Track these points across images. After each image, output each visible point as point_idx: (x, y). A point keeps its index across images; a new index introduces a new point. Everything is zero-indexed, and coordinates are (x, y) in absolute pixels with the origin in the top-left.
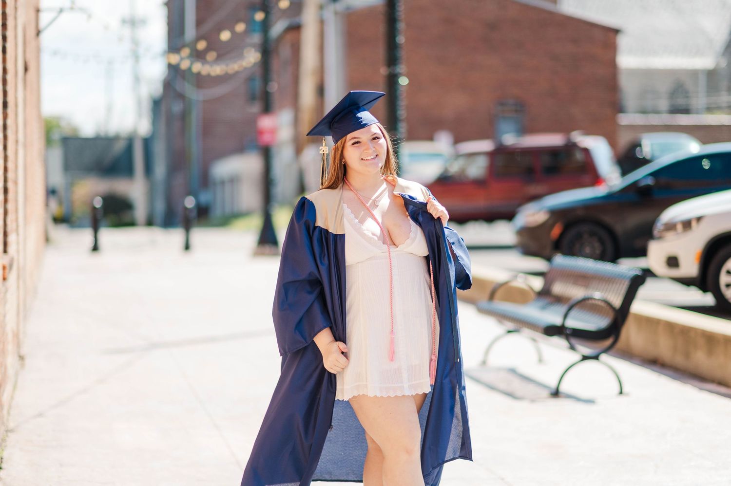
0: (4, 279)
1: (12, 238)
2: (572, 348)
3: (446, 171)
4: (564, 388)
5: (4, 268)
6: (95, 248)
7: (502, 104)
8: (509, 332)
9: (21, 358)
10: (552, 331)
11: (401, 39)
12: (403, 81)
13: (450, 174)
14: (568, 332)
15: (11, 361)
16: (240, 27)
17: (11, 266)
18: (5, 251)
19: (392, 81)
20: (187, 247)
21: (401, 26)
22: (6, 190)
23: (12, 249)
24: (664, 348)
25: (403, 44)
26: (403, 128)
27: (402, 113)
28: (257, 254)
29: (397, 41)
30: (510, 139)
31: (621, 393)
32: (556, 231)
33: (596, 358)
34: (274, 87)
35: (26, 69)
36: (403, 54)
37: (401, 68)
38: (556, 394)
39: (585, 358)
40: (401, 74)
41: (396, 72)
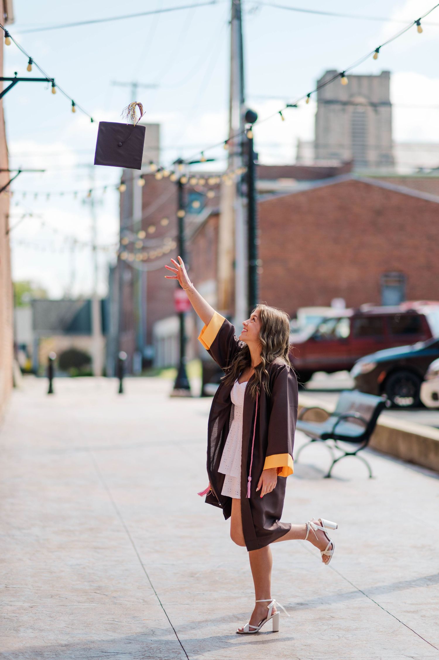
2: (337, 447)
3: (317, 331)
4: (334, 472)
6: (50, 391)
7: (386, 276)
8: (314, 440)
10: (325, 437)
11: (259, 242)
12: (260, 271)
13: (319, 334)
14: (336, 438)
16: (152, 230)
19: (252, 270)
20: (121, 391)
21: (259, 232)
24: (415, 452)
28: (172, 396)
29: (256, 243)
30: (366, 308)
31: (371, 477)
32: (381, 377)
33: (354, 454)
36: (259, 252)
37: (259, 262)
38: (328, 476)
39: (347, 454)
40: (257, 266)
41: (253, 264)
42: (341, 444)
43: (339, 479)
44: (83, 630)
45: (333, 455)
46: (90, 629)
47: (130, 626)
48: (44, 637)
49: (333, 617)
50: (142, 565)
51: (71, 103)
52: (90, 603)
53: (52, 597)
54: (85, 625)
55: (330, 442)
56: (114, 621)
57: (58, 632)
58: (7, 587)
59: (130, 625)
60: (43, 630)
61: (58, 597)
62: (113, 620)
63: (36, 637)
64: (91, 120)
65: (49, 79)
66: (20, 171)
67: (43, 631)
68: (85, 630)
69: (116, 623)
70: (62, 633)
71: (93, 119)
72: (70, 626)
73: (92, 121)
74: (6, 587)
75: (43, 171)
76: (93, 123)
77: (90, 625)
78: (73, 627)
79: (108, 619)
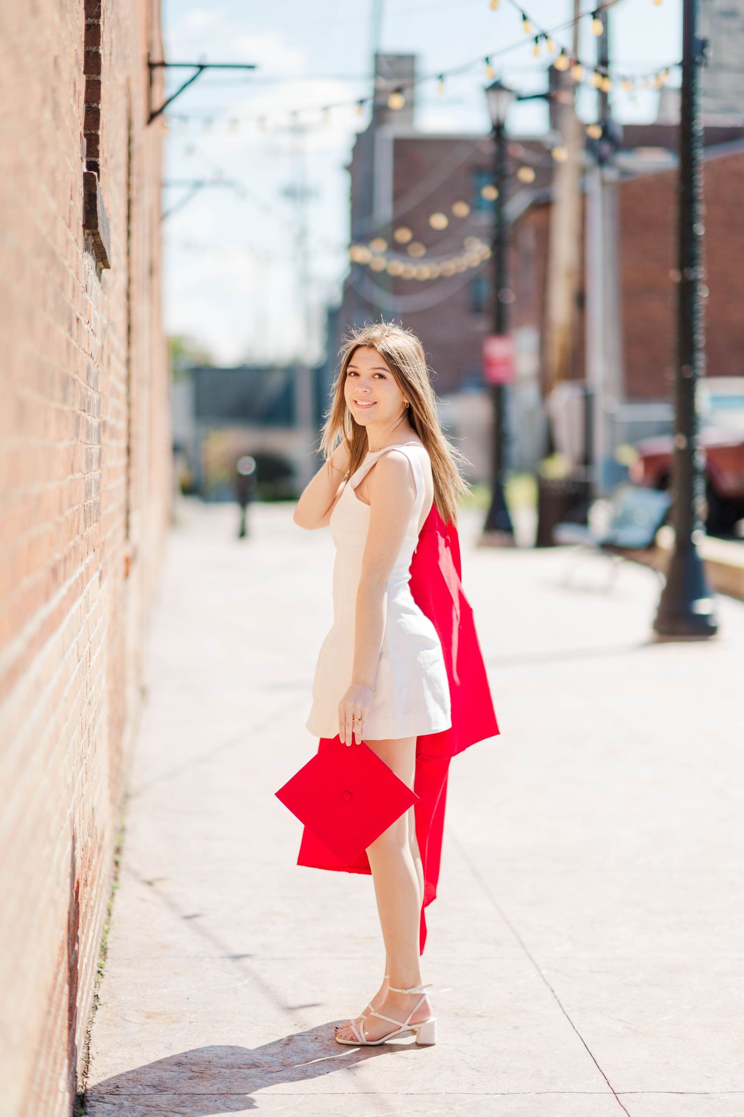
0: (126, 576)
1: (135, 519)
5: (126, 561)
6: (243, 533)
9: (142, 691)
11: (700, 229)
12: (703, 293)
16: (461, 210)
18: (127, 536)
19: (687, 290)
21: (701, 209)
22: (129, 451)
23: (135, 533)
25: (700, 236)
26: (701, 360)
27: (701, 339)
28: (481, 544)
29: (695, 231)
34: (510, 297)
36: (702, 251)
37: (701, 272)
40: (699, 280)
41: (692, 277)
66: (202, 67)
75: (251, 67)
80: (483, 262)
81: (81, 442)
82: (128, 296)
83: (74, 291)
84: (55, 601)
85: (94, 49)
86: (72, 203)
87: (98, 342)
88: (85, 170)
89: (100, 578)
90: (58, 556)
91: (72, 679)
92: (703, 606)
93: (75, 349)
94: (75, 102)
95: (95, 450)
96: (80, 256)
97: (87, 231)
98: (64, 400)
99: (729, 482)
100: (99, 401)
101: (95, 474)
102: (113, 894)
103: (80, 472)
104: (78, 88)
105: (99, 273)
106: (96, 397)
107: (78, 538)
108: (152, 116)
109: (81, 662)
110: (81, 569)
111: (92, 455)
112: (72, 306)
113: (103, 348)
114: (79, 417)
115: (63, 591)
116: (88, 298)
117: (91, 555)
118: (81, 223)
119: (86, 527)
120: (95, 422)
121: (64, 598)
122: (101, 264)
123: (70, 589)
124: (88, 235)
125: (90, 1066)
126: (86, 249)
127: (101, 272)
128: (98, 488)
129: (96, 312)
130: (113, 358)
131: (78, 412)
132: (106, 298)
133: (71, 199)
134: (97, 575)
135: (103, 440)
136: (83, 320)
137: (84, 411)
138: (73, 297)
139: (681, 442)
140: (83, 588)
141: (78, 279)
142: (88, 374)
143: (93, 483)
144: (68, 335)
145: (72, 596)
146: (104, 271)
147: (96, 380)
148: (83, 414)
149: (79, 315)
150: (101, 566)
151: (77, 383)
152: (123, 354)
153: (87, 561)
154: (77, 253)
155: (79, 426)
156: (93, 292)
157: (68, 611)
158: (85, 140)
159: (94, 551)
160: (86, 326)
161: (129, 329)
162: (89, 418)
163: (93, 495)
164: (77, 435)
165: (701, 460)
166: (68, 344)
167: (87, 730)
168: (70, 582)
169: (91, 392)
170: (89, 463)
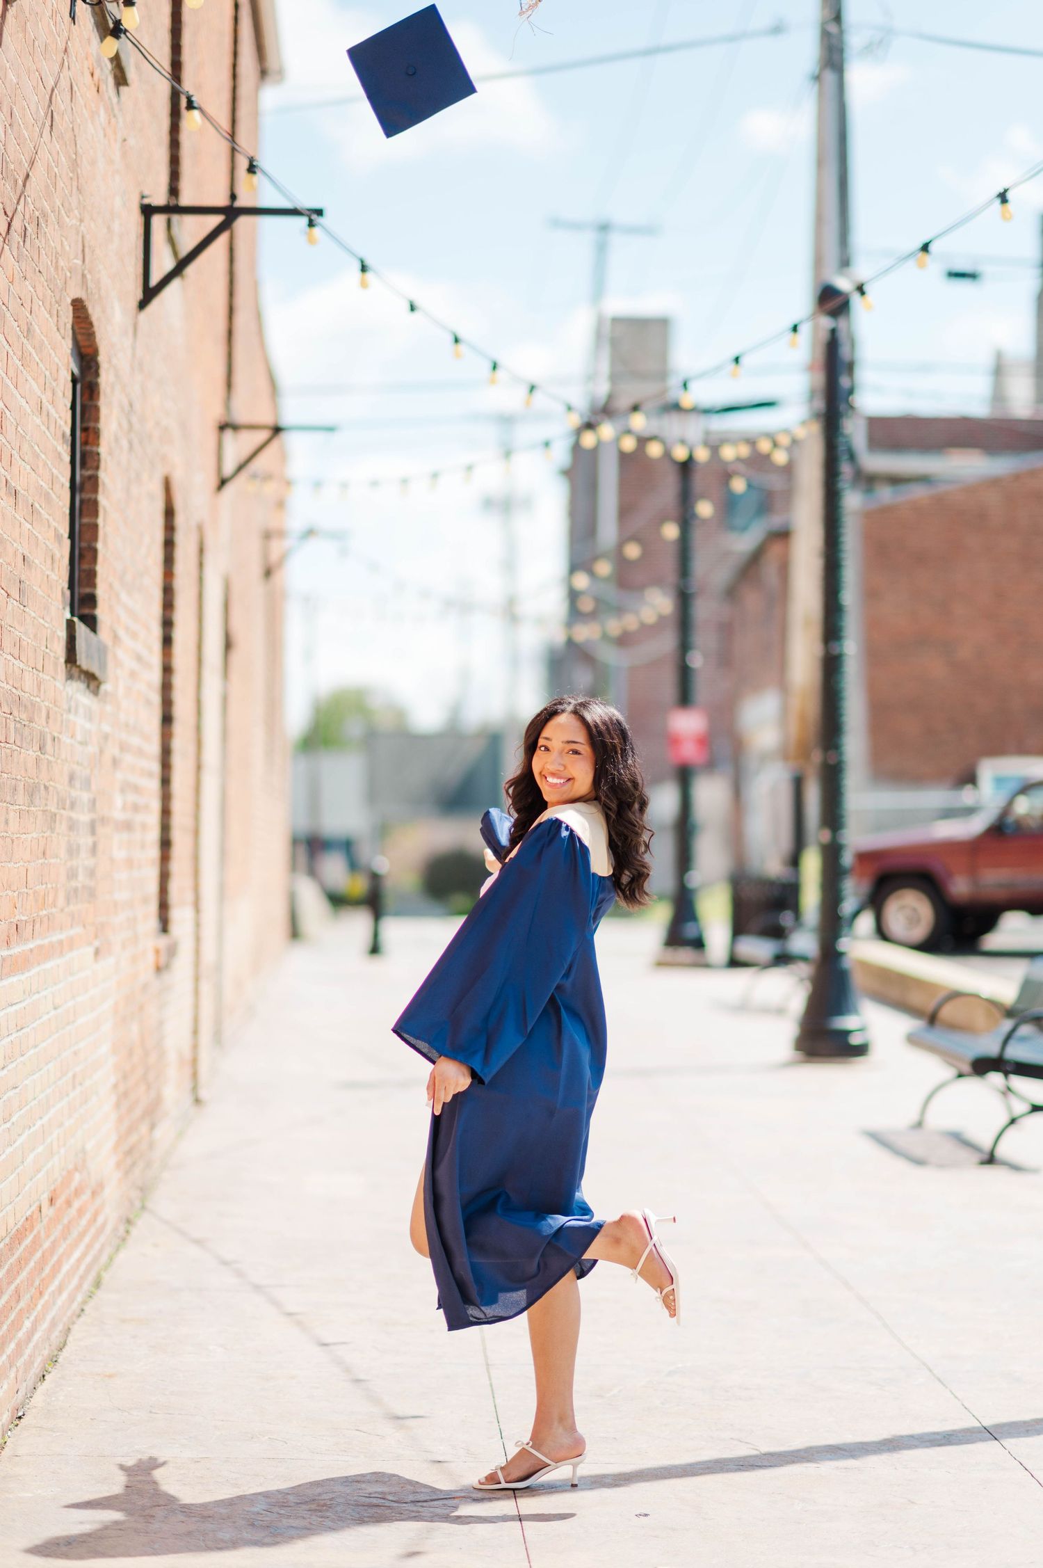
0: (159, 969)
1: (181, 915)
2: (1010, 1090)
3: (1006, 811)
4: (1003, 1151)
5: (157, 952)
6: (375, 949)
8: (960, 1075)
9: (197, 1101)
10: (982, 1066)
11: (847, 598)
12: (850, 669)
13: (1010, 820)
14: (1009, 1069)
15: (173, 1092)
17: (172, 951)
18: (164, 930)
19: (832, 665)
21: (848, 575)
22: (166, 844)
25: (847, 605)
28: (661, 964)
29: (841, 600)
34: (697, 660)
35: (228, 645)
38: (989, 1159)
39: (1036, 1109)
40: (846, 654)
41: (836, 652)
42: (1018, 1082)
43: (1016, 1168)
44: (304, 1518)
45: (1009, 1108)
46: (322, 1517)
47: (419, 1512)
48: (206, 1534)
49: (913, 1503)
50: (488, 1365)
51: (359, 266)
52: (338, 1455)
53: (252, 1438)
54: (313, 1507)
55: (996, 1078)
56: (384, 1499)
57: (244, 1522)
58: (153, 1411)
59: (421, 1509)
60: (209, 1517)
61: (267, 1437)
62: (380, 1496)
63: (189, 1533)
64: (410, 308)
65: (302, 209)
66: (277, 430)
67: (209, 1519)
68: (309, 1518)
69: (387, 1503)
70: (253, 1525)
71: (417, 303)
72: (276, 1509)
73: (413, 308)
74: (151, 1412)
75: (330, 429)
76: (416, 314)
77: (324, 1508)
78: (282, 1512)
79: (370, 1494)
80: (661, 618)
81: (58, 834)
82: (166, 688)
83: (48, 717)
84: (16, 950)
85: (93, 496)
86: (48, 651)
87: (92, 749)
88: (68, 616)
89: (97, 952)
90: (24, 918)
91: (45, 1018)
92: (848, 1022)
93: (49, 762)
94: (53, 570)
95: (85, 840)
96: (61, 688)
97: (69, 665)
98: (32, 802)
99: (960, 887)
100: (93, 802)
101: (84, 860)
102: (118, 1249)
103: (57, 857)
104: (58, 555)
105: (96, 692)
106: (85, 797)
107: (54, 910)
108: (223, 483)
109: (59, 1011)
110: (56, 937)
111: (78, 846)
112: (47, 730)
113: (101, 752)
114: (55, 815)
115: (31, 945)
116: (71, 717)
117: (78, 930)
118: (62, 660)
119: (68, 903)
120: (84, 817)
121: (31, 950)
122: (93, 685)
123: (40, 947)
124: (71, 668)
125: (66, 1346)
126: (70, 677)
127: (98, 687)
128: (92, 873)
129: (88, 725)
130: (128, 759)
131: (53, 810)
132: (109, 708)
133: (47, 648)
134: (90, 951)
135: (101, 830)
136: (66, 739)
137: (64, 809)
138: (47, 723)
139: (826, 836)
140: (61, 954)
141: (56, 706)
142: (72, 778)
143: (80, 870)
144: (39, 753)
145: (46, 953)
146: (103, 688)
147: (87, 784)
148: (62, 812)
149: (56, 735)
150: (97, 943)
151: (51, 788)
152: (154, 748)
153: (72, 932)
154: (55, 686)
155: (55, 822)
156: (81, 710)
157: (39, 964)
158: (68, 593)
159: (84, 926)
160: (68, 741)
161: (167, 720)
162: (74, 815)
163: (81, 877)
164: (52, 830)
165: (847, 859)
166: (37, 760)
167: (70, 1074)
168: (39, 942)
169: (74, 793)
170: (72, 851)
